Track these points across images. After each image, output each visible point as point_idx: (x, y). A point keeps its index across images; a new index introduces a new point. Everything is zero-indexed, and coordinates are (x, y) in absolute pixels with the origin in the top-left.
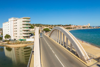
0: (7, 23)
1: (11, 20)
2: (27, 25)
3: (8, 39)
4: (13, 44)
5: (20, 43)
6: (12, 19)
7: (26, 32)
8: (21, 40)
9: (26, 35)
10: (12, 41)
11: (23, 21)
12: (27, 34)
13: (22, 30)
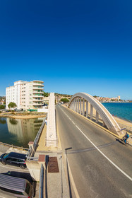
0: (11, 88)
1: (18, 84)
2: (39, 90)
3: (13, 109)
4: (20, 115)
5: (29, 114)
6: (19, 82)
7: (37, 100)
8: (31, 110)
9: (37, 104)
10: (19, 111)
11: (34, 86)
12: (39, 102)
13: (32, 97)
